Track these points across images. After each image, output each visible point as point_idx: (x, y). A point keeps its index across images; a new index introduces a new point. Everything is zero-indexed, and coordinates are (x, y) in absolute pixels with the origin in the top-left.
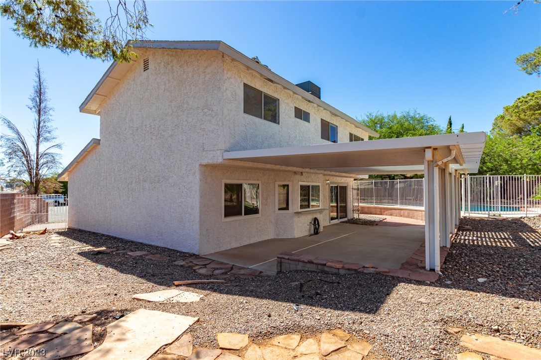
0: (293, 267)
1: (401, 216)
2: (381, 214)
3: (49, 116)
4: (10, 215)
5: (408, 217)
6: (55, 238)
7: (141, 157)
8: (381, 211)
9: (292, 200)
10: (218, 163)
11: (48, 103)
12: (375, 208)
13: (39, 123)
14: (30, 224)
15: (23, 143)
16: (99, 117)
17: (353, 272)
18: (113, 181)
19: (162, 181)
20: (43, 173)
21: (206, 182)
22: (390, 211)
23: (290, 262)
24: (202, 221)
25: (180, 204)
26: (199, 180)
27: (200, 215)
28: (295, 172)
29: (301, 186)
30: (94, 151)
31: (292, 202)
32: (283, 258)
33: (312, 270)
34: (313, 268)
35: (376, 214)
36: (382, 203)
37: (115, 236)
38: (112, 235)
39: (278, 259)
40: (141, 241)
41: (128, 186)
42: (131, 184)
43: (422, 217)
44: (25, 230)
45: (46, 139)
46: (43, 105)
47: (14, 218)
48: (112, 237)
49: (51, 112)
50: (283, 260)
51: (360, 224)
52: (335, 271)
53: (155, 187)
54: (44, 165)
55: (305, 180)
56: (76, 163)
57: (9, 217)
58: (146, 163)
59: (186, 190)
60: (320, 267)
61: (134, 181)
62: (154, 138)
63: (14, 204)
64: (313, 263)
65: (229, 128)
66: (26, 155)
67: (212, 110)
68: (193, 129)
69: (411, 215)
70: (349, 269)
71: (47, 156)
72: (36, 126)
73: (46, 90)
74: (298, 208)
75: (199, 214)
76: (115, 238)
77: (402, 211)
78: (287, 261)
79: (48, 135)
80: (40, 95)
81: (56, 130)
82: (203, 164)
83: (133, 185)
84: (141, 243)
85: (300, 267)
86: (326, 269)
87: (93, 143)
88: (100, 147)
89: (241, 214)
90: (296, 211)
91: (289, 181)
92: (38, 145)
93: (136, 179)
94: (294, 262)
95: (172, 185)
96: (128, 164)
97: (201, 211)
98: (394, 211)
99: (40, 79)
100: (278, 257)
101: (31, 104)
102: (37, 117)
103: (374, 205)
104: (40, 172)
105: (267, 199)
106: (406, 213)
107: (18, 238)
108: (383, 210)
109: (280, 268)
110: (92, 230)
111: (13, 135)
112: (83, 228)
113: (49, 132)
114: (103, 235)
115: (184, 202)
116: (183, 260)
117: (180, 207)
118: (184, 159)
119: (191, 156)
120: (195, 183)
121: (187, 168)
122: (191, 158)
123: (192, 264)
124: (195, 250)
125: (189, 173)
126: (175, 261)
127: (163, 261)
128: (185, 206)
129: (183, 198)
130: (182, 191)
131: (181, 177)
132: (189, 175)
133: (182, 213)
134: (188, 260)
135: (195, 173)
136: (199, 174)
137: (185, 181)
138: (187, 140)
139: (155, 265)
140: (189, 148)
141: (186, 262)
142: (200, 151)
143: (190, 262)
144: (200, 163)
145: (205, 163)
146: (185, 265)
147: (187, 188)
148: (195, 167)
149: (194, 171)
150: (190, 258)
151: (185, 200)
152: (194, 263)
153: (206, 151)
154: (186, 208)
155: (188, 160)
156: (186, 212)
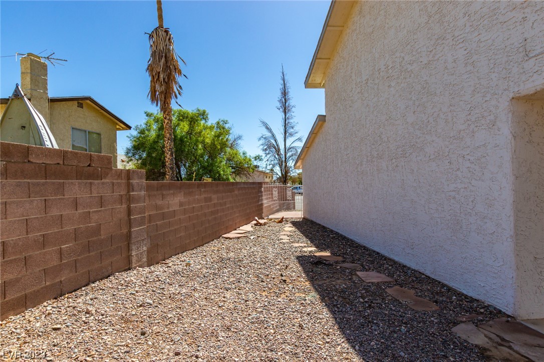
3: (292, 113)
4: (258, 202)
6: (288, 228)
7: (374, 122)
11: (291, 101)
13: (285, 121)
14: (278, 211)
15: (276, 141)
16: (324, 89)
18: (340, 164)
19: (411, 154)
20: (290, 165)
21: (529, 141)
25: (453, 194)
26: (510, 137)
30: (321, 131)
37: (344, 234)
38: (340, 233)
40: (376, 249)
41: (357, 168)
42: (361, 165)
44: (270, 217)
45: (291, 135)
46: (287, 104)
47: (262, 204)
48: (341, 236)
49: (293, 109)
53: (397, 166)
54: (291, 158)
56: (307, 149)
57: (257, 204)
58: (381, 129)
59: (469, 165)
61: (365, 160)
62: (393, 84)
63: (261, 192)
66: (278, 151)
71: (292, 149)
72: (283, 124)
73: (289, 90)
75: (512, 219)
76: (344, 238)
79: (292, 130)
80: (285, 96)
81: (297, 125)
83: (364, 166)
84: (378, 253)
87: (319, 121)
88: (326, 124)
92: (285, 140)
93: (367, 157)
95: (431, 157)
96: (356, 137)
97: (518, 211)
99: (284, 81)
101: (279, 105)
102: (284, 116)
104: (288, 164)
107: (261, 224)
110: (322, 223)
111: (268, 134)
112: (314, 220)
113: (292, 128)
114: (332, 231)
115: (462, 190)
116: (474, 323)
117: (452, 201)
118: (462, 99)
119: (481, 87)
120: (497, 146)
121: (469, 117)
122: (483, 91)
123: (511, 352)
124: (501, 302)
125: (477, 126)
126: (454, 323)
127: (425, 314)
128: (466, 197)
129: (461, 181)
130: (457, 167)
131: (453, 139)
132: (476, 129)
133: (459, 212)
134: (489, 329)
135: (495, 122)
136: (510, 123)
137: (465, 146)
138: (468, 55)
139: (409, 325)
140: (476, 70)
141: (490, 338)
142: (511, 63)
143: (500, 341)
144: (511, 95)
145: (534, 89)
146: (490, 350)
147: (472, 158)
148: (497, 107)
149: (492, 117)
150: (491, 322)
151: (466, 186)
152: (515, 349)
153: (538, 55)
154: (471, 203)
155: (472, 99)
156: (470, 211)
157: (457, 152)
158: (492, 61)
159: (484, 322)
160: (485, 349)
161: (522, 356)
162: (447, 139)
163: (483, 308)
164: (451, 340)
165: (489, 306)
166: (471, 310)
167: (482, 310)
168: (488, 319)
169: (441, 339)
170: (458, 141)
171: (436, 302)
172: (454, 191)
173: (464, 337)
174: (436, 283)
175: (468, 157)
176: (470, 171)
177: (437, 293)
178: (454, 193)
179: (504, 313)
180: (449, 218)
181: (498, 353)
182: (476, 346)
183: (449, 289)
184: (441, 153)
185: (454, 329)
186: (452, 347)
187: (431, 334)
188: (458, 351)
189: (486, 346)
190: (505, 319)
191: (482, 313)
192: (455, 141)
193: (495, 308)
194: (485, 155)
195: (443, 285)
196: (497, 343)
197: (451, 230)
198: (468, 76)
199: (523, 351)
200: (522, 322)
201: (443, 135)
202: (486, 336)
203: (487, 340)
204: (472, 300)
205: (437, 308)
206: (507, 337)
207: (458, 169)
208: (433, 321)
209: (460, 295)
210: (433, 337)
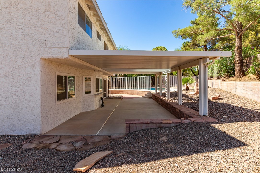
0: (139, 128)
1: (128, 94)
2: (118, 94)
5: (131, 94)
8: (118, 92)
9: (93, 87)
10: (64, 58)
12: (115, 91)
17: (179, 124)
21: (45, 74)
22: (122, 92)
23: (136, 125)
24: (42, 105)
26: (40, 71)
27: (42, 100)
28: (94, 70)
29: (97, 79)
31: (93, 88)
32: (132, 123)
33: (153, 127)
34: (154, 126)
35: (116, 94)
36: (118, 88)
39: (127, 125)
43: (137, 94)
50: (131, 125)
51: (115, 99)
52: (168, 125)
55: (98, 76)
59: (23, 80)
60: (158, 125)
64: (154, 123)
65: (72, 32)
67: (56, 14)
68: (32, 27)
69: (132, 93)
70: (176, 123)
74: (95, 92)
77: (128, 92)
78: (134, 125)
82: (45, 58)
85: (144, 127)
86: (162, 125)
89: (66, 98)
90: (94, 94)
91: (91, 75)
94: (140, 125)
97: (42, 97)
98: (124, 92)
100: (126, 124)
103: (114, 90)
105: (78, 87)
106: (130, 92)
108: (119, 92)
109: (128, 131)
115: (19, 91)
116: (28, 142)
117: (14, 96)
118: (20, 52)
119: (29, 50)
120: (35, 74)
121: (23, 61)
122: (30, 52)
123: (44, 144)
124: (36, 131)
125: (27, 65)
126: (21, 146)
127: (7, 149)
128: (21, 94)
129: (18, 87)
130: (17, 81)
131: (15, 69)
132: (26, 66)
133: (17, 100)
134: (34, 141)
135: (34, 65)
136: (40, 66)
137: (21, 72)
138: (23, 35)
139: (3, 156)
140: (27, 43)
141: (36, 144)
142: (41, 46)
143: (39, 143)
144: (41, 57)
145: (48, 57)
146: (38, 147)
147: (24, 78)
148: (35, 60)
149: (33, 63)
150: (34, 139)
151: (21, 89)
152: (44, 143)
153: (49, 47)
154: (23, 96)
155: (25, 54)
156: (23, 99)
157: (17, 74)
158: (34, 42)
159: (32, 140)
160: (36, 147)
161: (47, 143)
162: (12, 68)
163: (30, 136)
164: (24, 150)
165: (31, 135)
166: (26, 139)
167: (30, 137)
168: (32, 139)
169: (20, 152)
170: (18, 70)
171: (9, 142)
172: (15, 91)
173: (27, 148)
174: (4, 136)
175: (23, 77)
176: (23, 83)
177: (7, 140)
178: (15, 92)
179: (37, 135)
180: (12, 103)
181: (40, 146)
182: (33, 148)
183: (12, 136)
184: (8, 74)
185: (23, 147)
186: (25, 152)
187: (15, 153)
188: (28, 152)
189: (36, 146)
190: (38, 136)
191: (30, 138)
192: (16, 69)
193: (34, 135)
194: (30, 77)
195: (8, 136)
196: (39, 144)
197: (13, 109)
198: (23, 44)
199: (47, 142)
200: (43, 135)
201: (9, 66)
202: (34, 144)
203: (35, 145)
204: (24, 136)
205: (11, 144)
206: (41, 141)
207: (17, 82)
208: (13, 149)
209: (18, 136)
210: (16, 153)
